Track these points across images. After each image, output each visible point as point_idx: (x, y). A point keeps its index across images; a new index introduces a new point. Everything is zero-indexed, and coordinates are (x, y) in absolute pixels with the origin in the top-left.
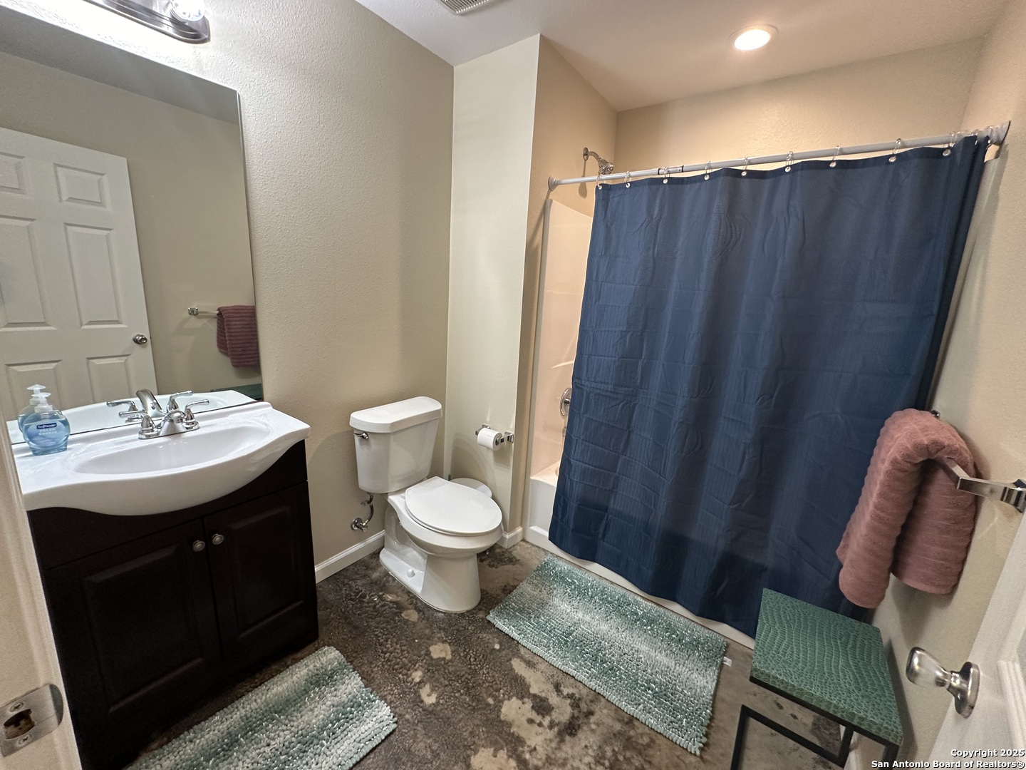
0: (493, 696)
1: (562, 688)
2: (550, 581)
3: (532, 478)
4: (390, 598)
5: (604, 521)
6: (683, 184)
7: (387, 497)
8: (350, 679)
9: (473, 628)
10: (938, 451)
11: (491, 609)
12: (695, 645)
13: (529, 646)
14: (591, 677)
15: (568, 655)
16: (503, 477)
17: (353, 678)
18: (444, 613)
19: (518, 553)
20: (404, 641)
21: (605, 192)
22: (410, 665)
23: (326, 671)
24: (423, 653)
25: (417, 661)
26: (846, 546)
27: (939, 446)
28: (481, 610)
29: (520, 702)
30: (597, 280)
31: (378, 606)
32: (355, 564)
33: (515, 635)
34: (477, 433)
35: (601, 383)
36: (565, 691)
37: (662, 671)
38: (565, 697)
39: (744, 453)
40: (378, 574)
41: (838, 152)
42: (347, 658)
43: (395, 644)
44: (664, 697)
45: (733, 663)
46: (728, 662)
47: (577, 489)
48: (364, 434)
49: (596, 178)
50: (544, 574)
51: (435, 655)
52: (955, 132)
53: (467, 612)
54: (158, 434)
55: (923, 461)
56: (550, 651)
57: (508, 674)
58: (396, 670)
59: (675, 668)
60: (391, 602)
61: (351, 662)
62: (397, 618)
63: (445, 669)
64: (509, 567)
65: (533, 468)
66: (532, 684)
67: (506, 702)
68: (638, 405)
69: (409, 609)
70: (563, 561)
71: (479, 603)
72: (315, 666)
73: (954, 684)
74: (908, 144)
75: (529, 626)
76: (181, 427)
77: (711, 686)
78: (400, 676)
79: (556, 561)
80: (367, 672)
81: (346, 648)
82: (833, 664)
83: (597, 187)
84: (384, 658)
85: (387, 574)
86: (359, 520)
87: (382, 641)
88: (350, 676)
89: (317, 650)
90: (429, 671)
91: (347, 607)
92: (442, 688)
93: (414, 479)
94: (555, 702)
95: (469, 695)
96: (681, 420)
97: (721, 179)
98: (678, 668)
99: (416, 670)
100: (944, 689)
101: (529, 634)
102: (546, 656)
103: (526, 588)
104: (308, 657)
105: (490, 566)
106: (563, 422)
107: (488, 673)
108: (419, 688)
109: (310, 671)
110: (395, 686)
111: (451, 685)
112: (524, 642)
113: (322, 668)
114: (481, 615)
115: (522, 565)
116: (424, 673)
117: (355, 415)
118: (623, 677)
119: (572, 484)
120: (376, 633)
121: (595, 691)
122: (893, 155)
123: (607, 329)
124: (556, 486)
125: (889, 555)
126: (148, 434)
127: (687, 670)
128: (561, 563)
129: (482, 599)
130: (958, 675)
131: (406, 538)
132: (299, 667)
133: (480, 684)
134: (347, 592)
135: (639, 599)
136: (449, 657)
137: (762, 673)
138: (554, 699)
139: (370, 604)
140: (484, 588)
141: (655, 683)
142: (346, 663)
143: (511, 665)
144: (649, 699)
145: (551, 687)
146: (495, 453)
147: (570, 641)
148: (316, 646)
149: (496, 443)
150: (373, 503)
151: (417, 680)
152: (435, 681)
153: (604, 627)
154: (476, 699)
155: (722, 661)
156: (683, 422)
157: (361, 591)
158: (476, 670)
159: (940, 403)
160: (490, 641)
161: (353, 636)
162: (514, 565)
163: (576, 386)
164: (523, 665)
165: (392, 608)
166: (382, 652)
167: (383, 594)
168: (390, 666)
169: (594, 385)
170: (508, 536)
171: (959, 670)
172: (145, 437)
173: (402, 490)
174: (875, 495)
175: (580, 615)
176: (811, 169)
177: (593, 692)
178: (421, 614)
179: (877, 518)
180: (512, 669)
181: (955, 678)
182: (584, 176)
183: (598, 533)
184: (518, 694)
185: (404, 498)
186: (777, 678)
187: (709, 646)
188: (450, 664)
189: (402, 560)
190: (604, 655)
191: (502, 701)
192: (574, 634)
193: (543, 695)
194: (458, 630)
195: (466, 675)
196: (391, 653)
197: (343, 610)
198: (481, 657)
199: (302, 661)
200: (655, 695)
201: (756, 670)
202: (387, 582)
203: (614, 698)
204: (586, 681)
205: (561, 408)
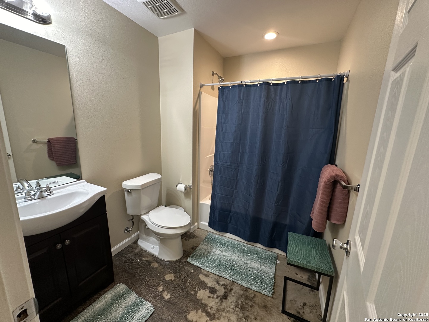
0: (193, 290)
1: (220, 282)
2: (210, 242)
3: (200, 202)
4: (144, 259)
5: (230, 216)
6: (250, 87)
7: (140, 216)
8: (131, 295)
9: (182, 266)
10: (337, 177)
11: (188, 257)
12: (266, 258)
13: (205, 269)
14: (230, 276)
15: (221, 269)
16: (188, 203)
17: (133, 294)
18: (169, 262)
19: (196, 233)
20: (153, 276)
21: (222, 90)
22: (157, 285)
23: (120, 294)
24: (162, 279)
25: (160, 283)
26: (313, 213)
27: (337, 176)
28: (184, 258)
29: (204, 291)
30: (221, 123)
31: (140, 263)
32: (127, 248)
33: (199, 265)
34: (177, 186)
35: (225, 162)
36: (221, 283)
37: (256, 269)
38: (221, 286)
39: (278, 185)
40: (138, 250)
41: (301, 78)
42: (129, 287)
43: (149, 278)
44: (258, 278)
45: (280, 262)
46: (278, 262)
47: (218, 205)
48: (129, 191)
49: (218, 84)
50: (208, 240)
51: (167, 279)
52: (335, 73)
53: (179, 259)
54: (34, 198)
55: (333, 181)
56: (214, 269)
57: (198, 281)
58: (151, 288)
59: (260, 267)
60: (145, 261)
61: (131, 288)
62: (149, 267)
63: (172, 284)
64: (194, 239)
65: (200, 198)
66: (208, 283)
67: (198, 292)
68: (239, 170)
69: (154, 262)
70: (215, 234)
71: (183, 255)
72: (114, 293)
73: (345, 247)
74: (322, 76)
75: (204, 261)
76: (45, 194)
77: (273, 272)
78: (153, 290)
79: (212, 234)
80: (139, 291)
81: (128, 283)
82: (312, 254)
83: (219, 87)
84: (145, 284)
85: (142, 249)
86: (128, 228)
87: (143, 277)
88: (131, 294)
89: (114, 286)
90: (165, 285)
91: (126, 266)
92: (172, 291)
93: (151, 208)
94: (218, 288)
95: (184, 292)
96: (256, 174)
97: (264, 86)
98: (261, 267)
99: (160, 286)
100: (342, 249)
101: (205, 264)
102: (212, 271)
103: (201, 246)
104: (110, 290)
105: (186, 240)
106: (211, 179)
107: (190, 282)
108: (162, 293)
109: (113, 295)
110: (152, 294)
111: (175, 290)
112: (203, 268)
113: (118, 293)
114: (184, 260)
115: (198, 238)
116: (164, 287)
117: (123, 183)
118: (242, 274)
119: (216, 203)
120: (141, 274)
121: (232, 281)
122: (318, 80)
123: (226, 142)
124: (210, 204)
125: (326, 213)
126: (29, 199)
127: (265, 267)
128: (214, 235)
129: (184, 253)
130: (345, 244)
131: (149, 232)
132: (107, 295)
133: (187, 287)
134: (125, 260)
135: (245, 244)
136: (173, 279)
137: (290, 261)
138: (217, 287)
139: (136, 263)
140: (184, 249)
141: (254, 274)
142: (129, 289)
143: (199, 277)
144: (252, 280)
145: (215, 283)
146: (185, 193)
147: (221, 264)
148: (114, 284)
149: (185, 189)
150: (133, 220)
151: (161, 290)
152: (169, 289)
153: (233, 257)
154: (187, 293)
155: (277, 262)
156: (256, 175)
157: (131, 258)
158: (185, 282)
159: (337, 162)
160: (189, 269)
161: (130, 277)
162: (195, 238)
163: (216, 164)
164: (204, 276)
165: (146, 263)
166: (144, 282)
167: (141, 258)
168: (148, 287)
169: (223, 163)
170: (192, 227)
171: (346, 243)
172: (27, 200)
173: (148, 213)
174: (320, 194)
175: (224, 254)
176: (293, 83)
177: (231, 282)
178: (159, 263)
179: (321, 201)
180: (200, 279)
181: (345, 245)
182: (213, 83)
183: (228, 221)
184: (203, 288)
185: (148, 216)
186: (295, 261)
187: (271, 257)
188: (174, 281)
189: (148, 242)
190: (234, 267)
191: (197, 292)
192: (222, 261)
193: (213, 286)
194: (176, 268)
195: (181, 285)
196: (148, 282)
197: (124, 267)
198: (186, 276)
199: (108, 292)
200: (254, 278)
201: (288, 260)
202: (142, 253)
203: (239, 282)
204: (229, 278)
205: (210, 173)
